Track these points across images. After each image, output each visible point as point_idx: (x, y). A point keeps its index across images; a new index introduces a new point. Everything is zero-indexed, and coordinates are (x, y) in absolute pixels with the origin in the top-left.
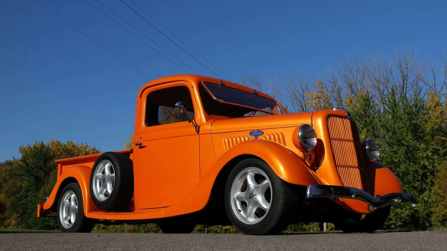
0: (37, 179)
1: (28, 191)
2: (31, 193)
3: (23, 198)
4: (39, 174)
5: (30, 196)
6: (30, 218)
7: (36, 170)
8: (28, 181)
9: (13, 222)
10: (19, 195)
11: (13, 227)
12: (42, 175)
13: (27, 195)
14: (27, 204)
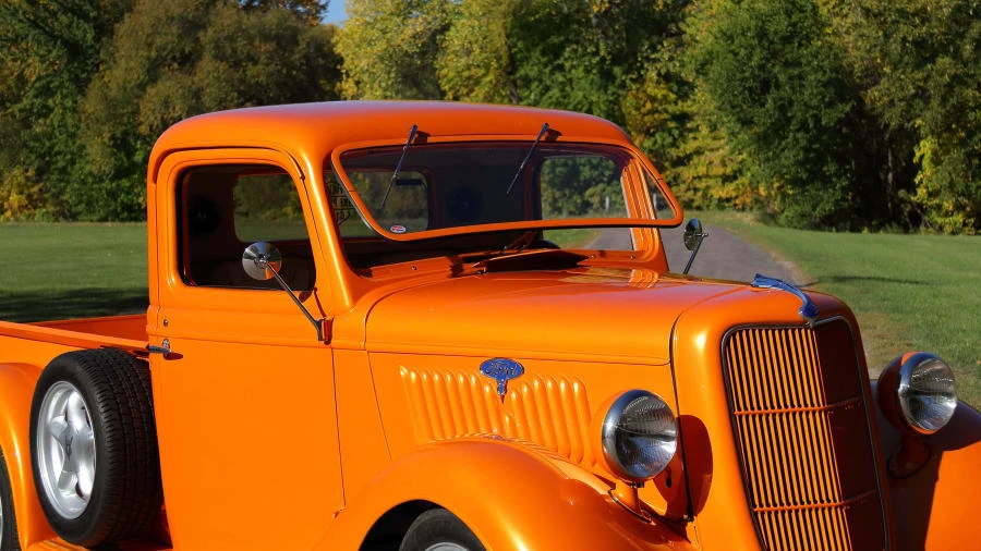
0: (74, 50)
1: (46, 92)
2: (58, 97)
3: (33, 119)
4: (79, 34)
5: (58, 111)
6: (68, 182)
7: (64, 19)
8: (43, 59)
9: (14, 198)
10: (16, 108)
11: (13, 214)
12: (89, 36)
13: (45, 106)
14: (50, 139)
